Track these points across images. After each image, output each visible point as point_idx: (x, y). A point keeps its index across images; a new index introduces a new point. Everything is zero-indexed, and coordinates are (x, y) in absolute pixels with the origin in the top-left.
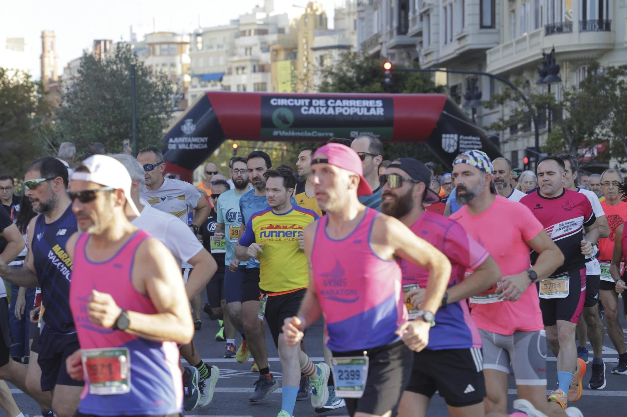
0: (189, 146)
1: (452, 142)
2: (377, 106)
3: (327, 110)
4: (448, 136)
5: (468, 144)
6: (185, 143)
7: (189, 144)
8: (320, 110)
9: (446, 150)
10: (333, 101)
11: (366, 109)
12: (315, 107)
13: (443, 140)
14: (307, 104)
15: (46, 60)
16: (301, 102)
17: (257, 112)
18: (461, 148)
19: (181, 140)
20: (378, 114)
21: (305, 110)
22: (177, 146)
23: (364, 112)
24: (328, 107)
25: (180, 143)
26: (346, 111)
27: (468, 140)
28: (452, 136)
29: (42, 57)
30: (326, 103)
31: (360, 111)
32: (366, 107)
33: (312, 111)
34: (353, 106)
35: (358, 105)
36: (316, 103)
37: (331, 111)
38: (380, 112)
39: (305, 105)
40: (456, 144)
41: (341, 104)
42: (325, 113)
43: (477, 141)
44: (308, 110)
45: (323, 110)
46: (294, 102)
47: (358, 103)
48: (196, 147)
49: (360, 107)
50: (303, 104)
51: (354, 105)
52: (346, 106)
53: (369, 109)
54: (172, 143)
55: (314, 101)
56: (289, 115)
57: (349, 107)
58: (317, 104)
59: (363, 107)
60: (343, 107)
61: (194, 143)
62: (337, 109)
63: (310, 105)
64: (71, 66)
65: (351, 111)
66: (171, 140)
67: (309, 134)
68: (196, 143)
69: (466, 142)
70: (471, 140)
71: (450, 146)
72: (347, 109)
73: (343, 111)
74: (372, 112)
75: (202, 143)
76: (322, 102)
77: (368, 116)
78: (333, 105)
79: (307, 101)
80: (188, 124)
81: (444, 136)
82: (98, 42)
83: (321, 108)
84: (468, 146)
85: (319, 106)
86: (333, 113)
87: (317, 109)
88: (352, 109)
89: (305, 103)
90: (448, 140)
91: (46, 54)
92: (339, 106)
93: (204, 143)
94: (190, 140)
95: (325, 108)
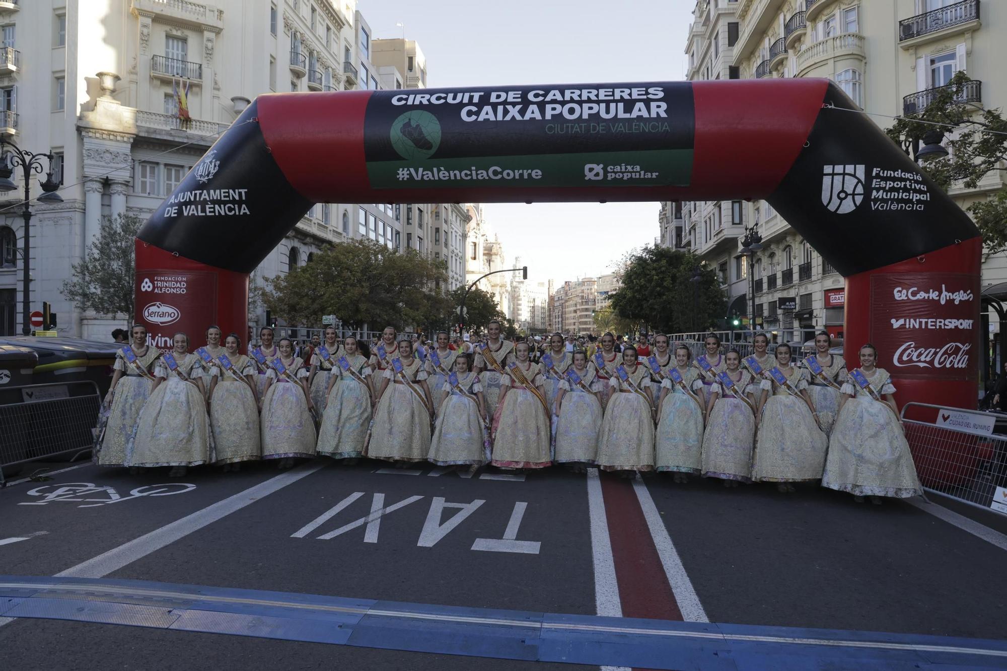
0: (203, 210)
1: (850, 183)
2: (650, 96)
3: (522, 112)
4: (839, 169)
5: (892, 189)
6: (197, 204)
7: (204, 204)
8: (506, 112)
9: (832, 208)
11: (621, 105)
12: (494, 106)
13: (827, 181)
14: (476, 100)
16: (462, 97)
18: (876, 200)
19: (188, 196)
20: (654, 115)
21: (470, 113)
23: (617, 112)
24: (526, 103)
26: (572, 111)
27: (894, 179)
28: (850, 169)
31: (608, 112)
32: (622, 99)
33: (487, 115)
34: (589, 100)
35: (602, 97)
36: (499, 97)
37: (533, 113)
38: (659, 110)
39: (470, 103)
40: (860, 189)
42: (518, 117)
43: (917, 182)
44: (477, 113)
45: (514, 112)
48: (222, 210)
49: (608, 103)
50: (466, 100)
51: (594, 98)
52: (572, 100)
53: (629, 104)
56: (433, 130)
57: (580, 103)
58: (502, 99)
59: (616, 101)
60: (563, 103)
61: (214, 202)
62: (548, 107)
63: (483, 102)
65: (585, 113)
67: (483, 175)
68: (219, 202)
69: (890, 184)
70: (901, 180)
71: (843, 195)
72: (576, 106)
73: (563, 111)
74: (639, 112)
75: (234, 201)
77: (630, 121)
78: (539, 99)
79: (477, 95)
80: (208, 160)
81: (828, 169)
83: (509, 107)
84: (894, 195)
85: (505, 103)
86: (538, 116)
87: (500, 109)
88: (585, 106)
89: (469, 99)
90: (838, 180)
92: (554, 101)
93: (240, 203)
94: (205, 195)
95: (518, 107)
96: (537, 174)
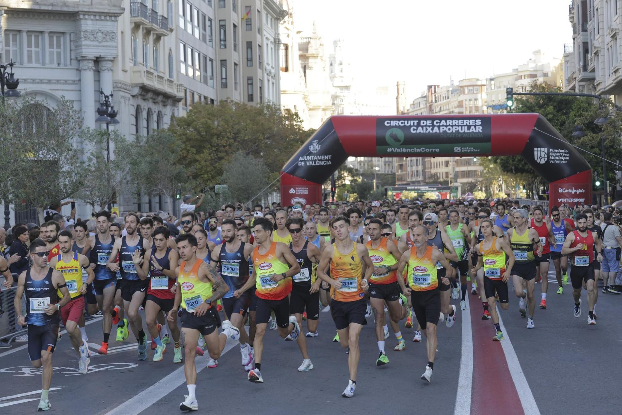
0: (315, 163)
1: (543, 154)
2: (476, 124)
3: (432, 129)
4: (539, 149)
5: (558, 156)
6: (312, 161)
7: (315, 161)
8: (427, 129)
9: (538, 161)
10: (439, 121)
11: (466, 127)
12: (422, 127)
13: (535, 153)
14: (416, 124)
15: (400, 100)
16: (411, 123)
17: (373, 132)
18: (551, 160)
19: (309, 158)
20: (477, 131)
21: (414, 130)
22: (305, 163)
23: (465, 129)
24: (433, 126)
25: (308, 160)
26: (449, 129)
27: (557, 153)
28: (542, 149)
29: (397, 98)
30: (433, 123)
31: (462, 130)
32: (467, 125)
33: (420, 130)
34: (455, 125)
35: (460, 124)
36: (423, 123)
37: (436, 130)
38: (479, 129)
39: (414, 126)
40: (546, 156)
41: (445, 124)
42: (431, 132)
43: (565, 153)
44: (417, 130)
45: (429, 129)
46: (404, 123)
47: (460, 122)
48: (322, 163)
49: (462, 126)
50: (412, 124)
51: (457, 124)
52: (449, 125)
53: (469, 127)
54: (301, 161)
55: (422, 122)
56: (400, 134)
57: (452, 126)
58: (425, 124)
60: (446, 126)
61: (319, 160)
62: (441, 128)
63: (419, 124)
64: (415, 103)
65: (454, 130)
66: (301, 159)
67: (418, 150)
68: (321, 160)
69: (555, 154)
70: (560, 153)
71: (541, 158)
72: (451, 127)
73: (447, 129)
74: (473, 129)
75: (326, 160)
76: (429, 123)
77: (469, 133)
78: (438, 124)
79: (416, 122)
80: (315, 144)
81: (536, 149)
82: (430, 87)
83: (428, 128)
84: (557, 158)
85: (426, 126)
86: (438, 131)
87: (424, 128)
88: (454, 127)
89: (414, 123)
90: (539, 153)
91: (400, 96)
92: (443, 125)
93: (328, 160)
94: (315, 158)
95: (431, 127)
96: (438, 150)
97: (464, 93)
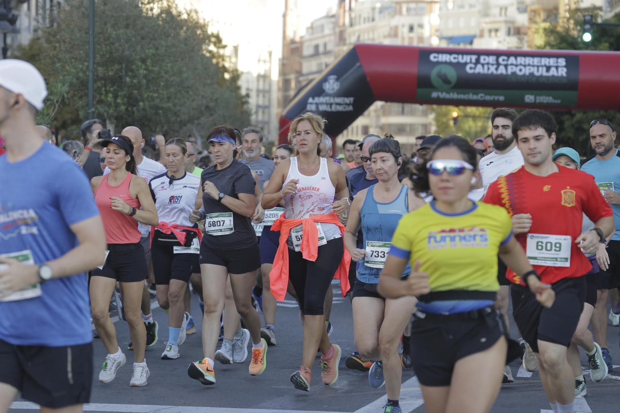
0: (331, 107)
2: (559, 64)
3: (497, 69)
6: (327, 104)
7: (331, 105)
8: (489, 69)
10: (505, 58)
11: (545, 69)
12: (483, 65)
14: (474, 61)
15: (288, 19)
16: (466, 58)
17: (413, 69)
19: (322, 99)
20: (560, 74)
21: (471, 68)
22: (317, 108)
23: (543, 72)
24: (498, 64)
25: (322, 104)
26: (520, 70)
29: (284, 16)
30: (497, 60)
31: (538, 71)
32: (545, 66)
33: (479, 69)
34: (529, 65)
35: (536, 63)
36: (484, 59)
37: (502, 70)
38: (563, 72)
39: (471, 62)
41: (514, 62)
42: (495, 72)
44: (475, 68)
45: (493, 69)
46: (458, 58)
47: (536, 61)
48: (340, 108)
49: (538, 67)
50: (468, 61)
51: (531, 63)
52: (521, 65)
53: (548, 68)
54: (311, 103)
55: (482, 58)
56: (452, 74)
57: (525, 66)
58: (486, 61)
59: (542, 66)
60: (516, 66)
61: (337, 104)
62: (509, 68)
63: (478, 61)
65: (527, 71)
66: (310, 100)
67: (475, 98)
68: (339, 104)
72: (523, 68)
73: (516, 70)
74: (553, 72)
75: (346, 104)
76: (492, 59)
77: (548, 77)
78: (505, 63)
79: (474, 58)
80: (331, 81)
83: (490, 66)
85: (488, 64)
86: (504, 72)
87: (486, 67)
88: (528, 68)
89: (471, 59)
91: (289, 13)
92: (512, 64)
93: (349, 105)
94: (332, 100)
95: (495, 66)
96: (502, 98)
97: (400, 13)
